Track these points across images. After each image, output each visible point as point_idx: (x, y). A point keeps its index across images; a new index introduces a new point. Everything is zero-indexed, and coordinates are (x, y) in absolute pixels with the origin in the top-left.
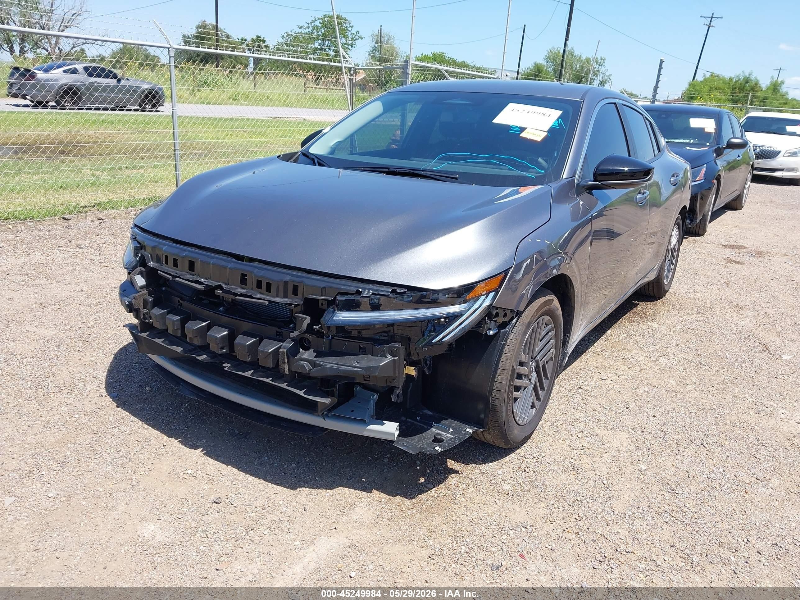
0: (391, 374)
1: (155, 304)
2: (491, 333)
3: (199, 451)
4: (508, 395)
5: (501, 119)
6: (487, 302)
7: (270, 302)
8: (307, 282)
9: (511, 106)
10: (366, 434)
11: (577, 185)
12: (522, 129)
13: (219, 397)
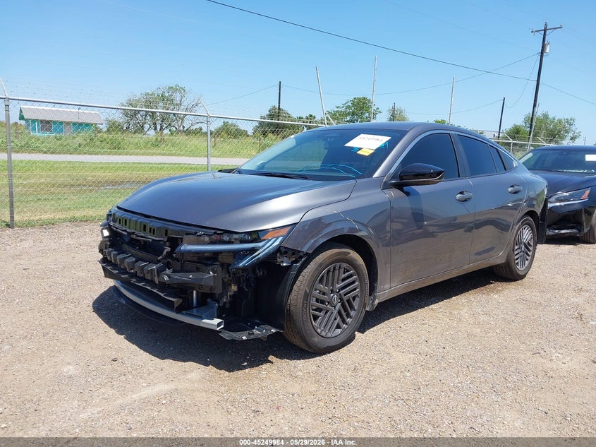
0: (212, 284)
1: (110, 246)
2: (284, 264)
3: (123, 336)
4: (303, 310)
5: (352, 144)
6: (277, 243)
7: (153, 240)
8: (170, 227)
9: (362, 136)
10: (201, 325)
11: (385, 182)
12: (360, 149)
13: (142, 306)
